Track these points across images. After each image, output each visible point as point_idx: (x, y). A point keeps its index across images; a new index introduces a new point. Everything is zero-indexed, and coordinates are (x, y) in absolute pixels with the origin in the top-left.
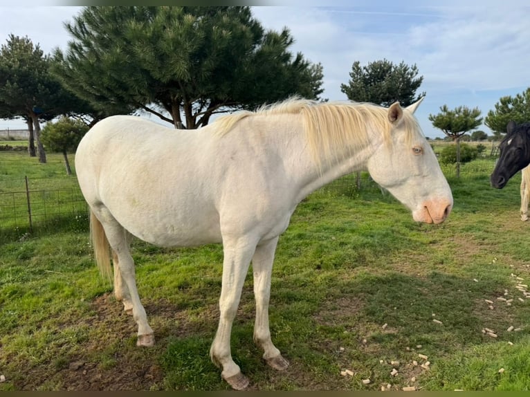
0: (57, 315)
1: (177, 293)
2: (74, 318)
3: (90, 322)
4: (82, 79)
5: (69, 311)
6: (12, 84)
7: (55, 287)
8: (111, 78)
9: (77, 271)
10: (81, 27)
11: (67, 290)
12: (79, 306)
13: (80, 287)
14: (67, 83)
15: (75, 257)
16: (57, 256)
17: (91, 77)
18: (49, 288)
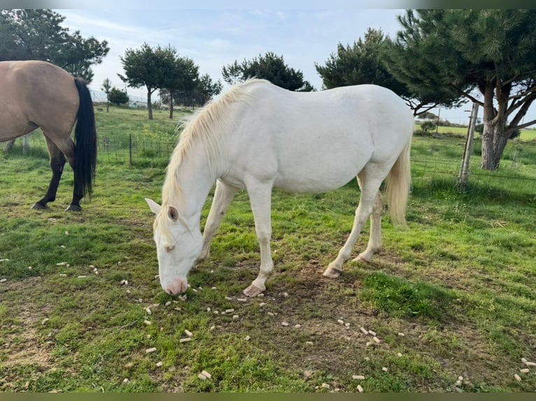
0: (319, 234)
1: (408, 250)
2: (327, 239)
3: (335, 244)
4: (400, 63)
5: (326, 234)
6: (357, 70)
7: (325, 218)
8: (425, 61)
9: (345, 214)
10: (409, 16)
11: (331, 223)
12: (333, 234)
13: (341, 224)
14: (390, 67)
15: (348, 206)
16: (337, 202)
17: (408, 62)
18: (322, 218)
